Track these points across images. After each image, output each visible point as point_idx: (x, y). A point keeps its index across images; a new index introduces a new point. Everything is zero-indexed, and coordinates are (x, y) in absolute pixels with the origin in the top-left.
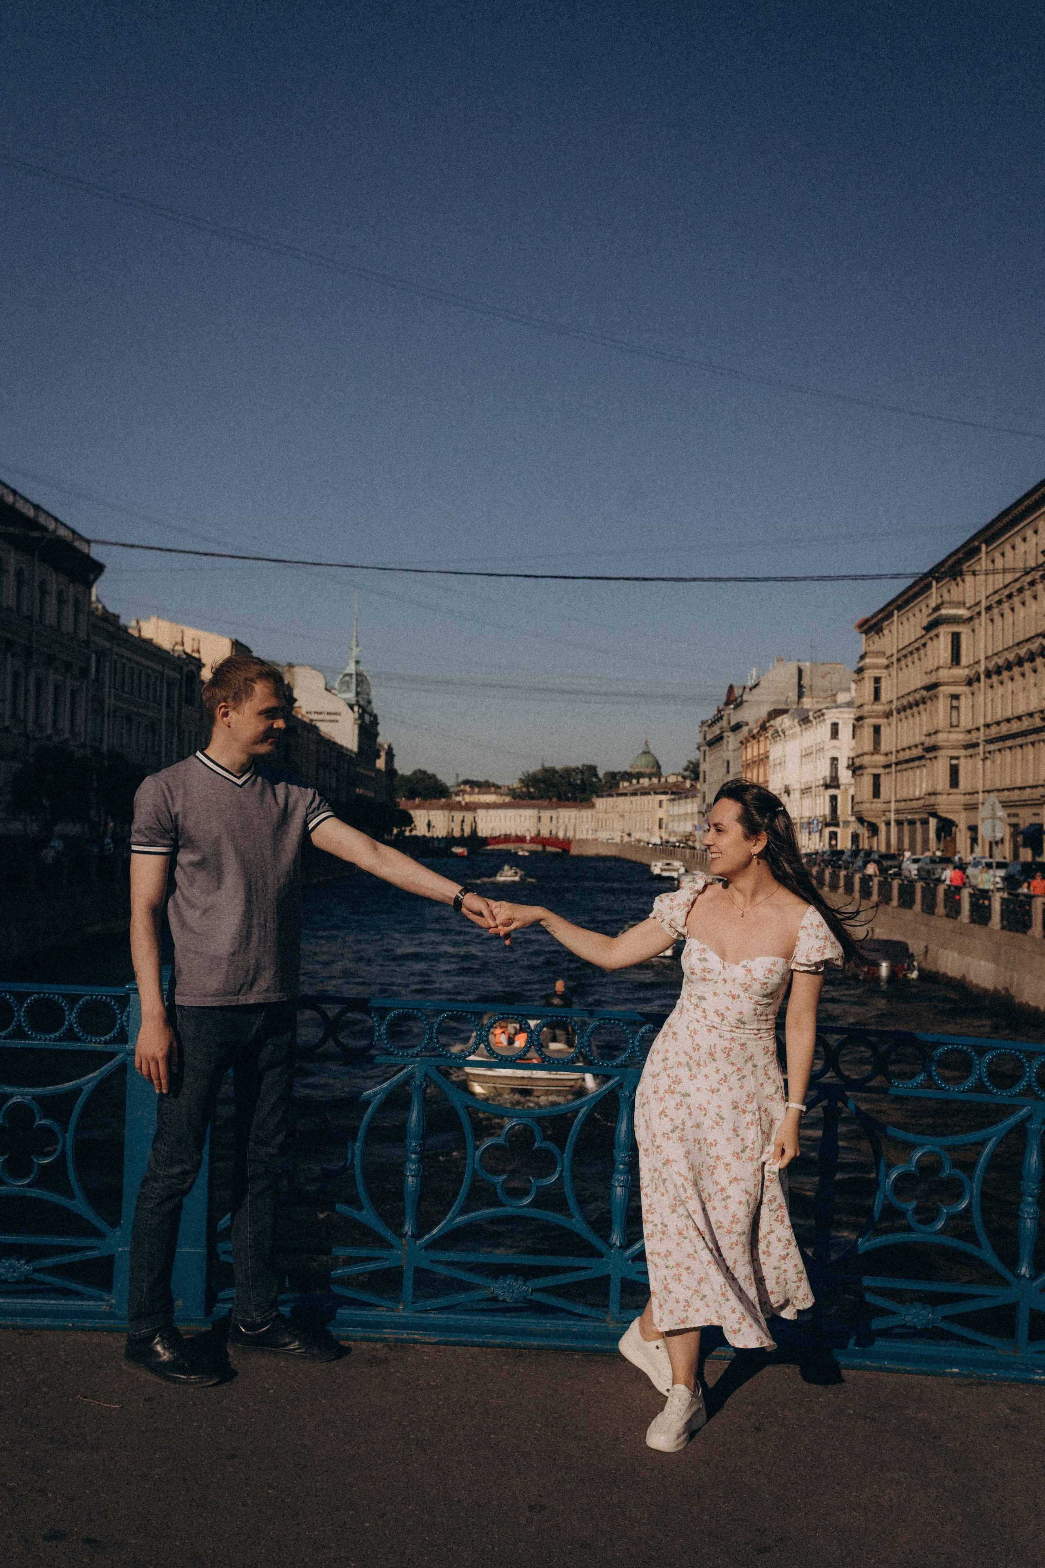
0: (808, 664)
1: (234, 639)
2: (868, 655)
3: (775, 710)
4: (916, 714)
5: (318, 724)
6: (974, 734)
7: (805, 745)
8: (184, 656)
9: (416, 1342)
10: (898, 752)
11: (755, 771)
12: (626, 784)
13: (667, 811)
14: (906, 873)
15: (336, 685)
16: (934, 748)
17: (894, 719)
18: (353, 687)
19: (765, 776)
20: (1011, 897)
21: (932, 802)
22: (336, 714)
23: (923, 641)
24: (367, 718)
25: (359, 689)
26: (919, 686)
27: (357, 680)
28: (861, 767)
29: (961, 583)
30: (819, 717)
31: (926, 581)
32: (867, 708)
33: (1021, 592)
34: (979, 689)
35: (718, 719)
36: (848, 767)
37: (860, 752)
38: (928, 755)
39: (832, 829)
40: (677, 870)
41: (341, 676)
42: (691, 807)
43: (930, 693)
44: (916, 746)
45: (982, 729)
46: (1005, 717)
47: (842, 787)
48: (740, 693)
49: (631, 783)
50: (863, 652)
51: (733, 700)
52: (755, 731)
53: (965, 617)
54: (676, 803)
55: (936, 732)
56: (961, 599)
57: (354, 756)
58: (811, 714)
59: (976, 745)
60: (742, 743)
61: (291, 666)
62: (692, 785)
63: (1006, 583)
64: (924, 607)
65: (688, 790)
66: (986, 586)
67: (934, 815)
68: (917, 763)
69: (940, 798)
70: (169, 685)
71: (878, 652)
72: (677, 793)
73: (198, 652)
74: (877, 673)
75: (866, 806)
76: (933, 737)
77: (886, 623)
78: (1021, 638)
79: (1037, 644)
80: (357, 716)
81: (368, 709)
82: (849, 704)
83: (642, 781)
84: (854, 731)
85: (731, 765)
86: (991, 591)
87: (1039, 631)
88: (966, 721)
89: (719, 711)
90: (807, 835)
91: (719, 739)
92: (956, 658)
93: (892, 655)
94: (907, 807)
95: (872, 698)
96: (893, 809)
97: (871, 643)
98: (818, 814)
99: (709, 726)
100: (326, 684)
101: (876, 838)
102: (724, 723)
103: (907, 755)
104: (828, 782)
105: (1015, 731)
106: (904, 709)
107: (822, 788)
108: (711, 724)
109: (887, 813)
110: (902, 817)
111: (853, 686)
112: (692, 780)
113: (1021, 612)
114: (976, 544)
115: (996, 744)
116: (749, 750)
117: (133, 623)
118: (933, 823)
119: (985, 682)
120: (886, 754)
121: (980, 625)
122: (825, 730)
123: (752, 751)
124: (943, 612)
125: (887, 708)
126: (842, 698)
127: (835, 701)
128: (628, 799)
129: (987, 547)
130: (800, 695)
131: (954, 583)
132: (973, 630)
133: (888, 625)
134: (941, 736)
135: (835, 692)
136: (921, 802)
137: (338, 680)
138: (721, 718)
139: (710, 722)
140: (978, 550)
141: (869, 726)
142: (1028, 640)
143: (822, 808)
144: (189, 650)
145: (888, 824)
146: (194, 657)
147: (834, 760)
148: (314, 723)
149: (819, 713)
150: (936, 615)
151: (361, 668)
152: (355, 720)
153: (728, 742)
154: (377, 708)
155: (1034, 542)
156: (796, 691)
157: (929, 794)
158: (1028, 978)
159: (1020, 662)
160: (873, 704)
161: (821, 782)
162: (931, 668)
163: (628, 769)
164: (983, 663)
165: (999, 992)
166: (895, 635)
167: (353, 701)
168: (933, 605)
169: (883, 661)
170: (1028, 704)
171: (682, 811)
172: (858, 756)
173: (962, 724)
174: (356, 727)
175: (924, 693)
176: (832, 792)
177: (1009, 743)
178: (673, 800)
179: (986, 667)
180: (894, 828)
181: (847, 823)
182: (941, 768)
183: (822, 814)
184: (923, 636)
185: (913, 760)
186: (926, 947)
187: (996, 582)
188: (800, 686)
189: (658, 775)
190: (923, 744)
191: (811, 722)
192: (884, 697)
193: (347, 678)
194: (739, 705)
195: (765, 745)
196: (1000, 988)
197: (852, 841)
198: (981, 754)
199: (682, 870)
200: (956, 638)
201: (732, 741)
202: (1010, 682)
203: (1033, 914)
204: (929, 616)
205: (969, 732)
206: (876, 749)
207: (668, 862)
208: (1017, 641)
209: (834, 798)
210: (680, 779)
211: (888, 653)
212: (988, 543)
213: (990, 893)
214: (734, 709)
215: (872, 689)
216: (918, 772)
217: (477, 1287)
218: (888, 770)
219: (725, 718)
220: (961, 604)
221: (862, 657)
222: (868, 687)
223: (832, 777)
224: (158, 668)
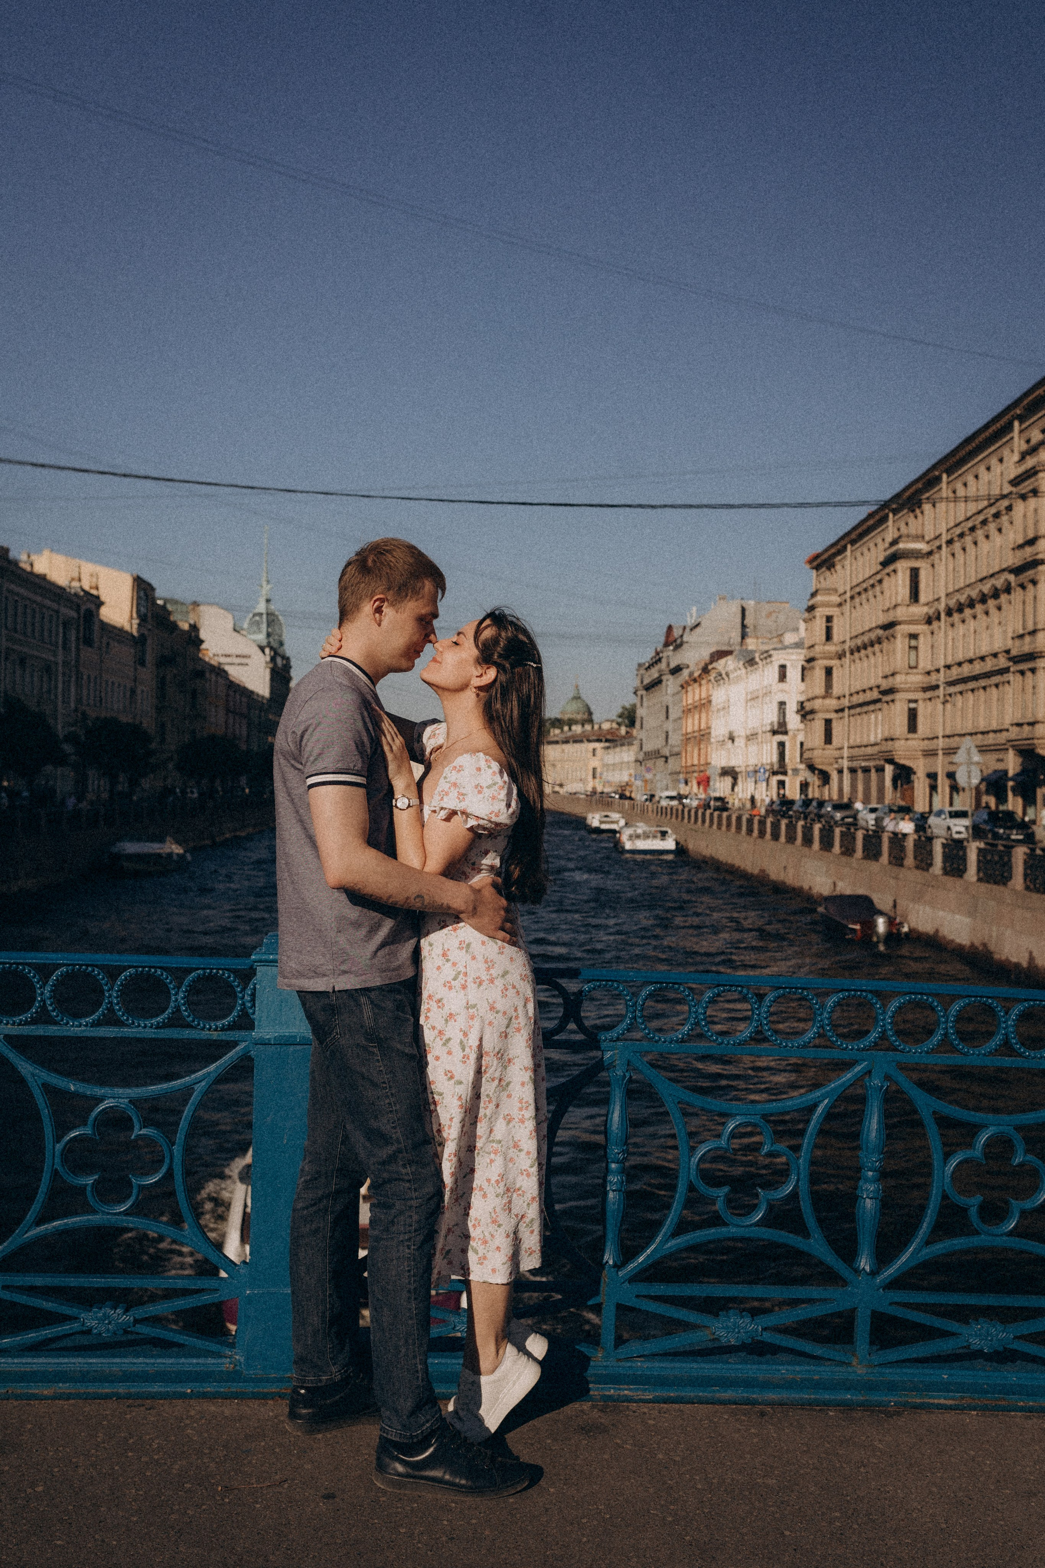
0: (752, 602)
1: (135, 575)
2: (819, 592)
3: (718, 652)
4: (871, 656)
5: (227, 668)
6: (934, 676)
7: (751, 689)
8: (82, 593)
9: (629, 1400)
10: (851, 695)
11: (697, 717)
12: (557, 731)
13: (602, 760)
14: (862, 823)
15: (246, 626)
16: (891, 691)
17: (847, 660)
18: (264, 626)
19: (708, 719)
20: (988, 847)
21: (889, 748)
22: (244, 657)
23: (878, 577)
24: (279, 661)
25: (270, 630)
26: (874, 625)
27: (268, 621)
28: (812, 712)
29: (919, 514)
30: (766, 658)
31: (881, 514)
32: (817, 648)
33: (985, 524)
34: (940, 627)
35: (657, 660)
36: (798, 712)
37: (810, 696)
38: (885, 698)
39: (781, 777)
40: (617, 822)
41: (251, 615)
42: (627, 755)
43: (887, 632)
44: (871, 689)
45: (942, 670)
46: (968, 658)
47: (790, 733)
48: (680, 633)
49: (562, 730)
50: (814, 590)
51: (673, 641)
52: (696, 674)
53: (924, 552)
54: (611, 751)
55: (893, 675)
56: (919, 532)
57: (265, 701)
58: (757, 655)
59: (937, 687)
60: (682, 687)
61: (196, 604)
62: (627, 733)
63: (969, 514)
64: (879, 540)
65: (624, 737)
66: (947, 519)
67: (891, 761)
68: (871, 707)
69: (898, 744)
70: (65, 625)
71: (828, 589)
72: (611, 740)
73: (97, 588)
74: (828, 611)
75: (816, 753)
76: (890, 679)
77: (839, 558)
78: (985, 574)
79: (1002, 580)
80: (268, 659)
81: (280, 651)
82: (798, 645)
83: (574, 728)
84: (803, 675)
85: (670, 711)
86: (952, 524)
87: (1004, 566)
88: (925, 663)
89: (657, 653)
90: (753, 784)
91: (657, 683)
92: (915, 595)
93: (845, 593)
94: (862, 753)
95: (824, 638)
96: (845, 755)
97: (822, 580)
98: (764, 761)
99: (646, 669)
100: (234, 625)
101: (827, 787)
102: (663, 665)
103: (861, 698)
104: (776, 728)
105: (977, 672)
106: (858, 650)
107: (769, 735)
108: (649, 667)
109: (840, 760)
110: (855, 764)
111: (802, 626)
112: (626, 726)
113: (984, 546)
114: (937, 473)
115: (958, 686)
116: (690, 694)
117: (24, 557)
118: (889, 770)
119: (946, 622)
120: (839, 698)
121: (941, 560)
122: (772, 672)
123: (694, 695)
124: (901, 546)
125: (839, 648)
126: (790, 638)
127: (781, 642)
128: (558, 747)
129: (948, 477)
130: (744, 636)
131: (911, 515)
132: (933, 566)
133: (840, 561)
134: (899, 678)
135: (780, 633)
136: (876, 748)
137: (248, 620)
138: (660, 660)
139: (647, 665)
140: (938, 479)
141: (820, 669)
142: (992, 575)
143: (770, 756)
144: (87, 588)
145: (840, 771)
146: (92, 595)
147: (782, 704)
148: (222, 666)
149: (765, 655)
150: (894, 549)
151: (272, 607)
152: (266, 663)
153: (667, 686)
154: (289, 649)
155: (999, 471)
156: (739, 630)
157: (886, 740)
158: (1008, 932)
159: (983, 599)
160: (824, 645)
161: (769, 728)
162: (887, 605)
163: (559, 716)
164: (943, 599)
165: (977, 948)
166: (848, 572)
167: (264, 643)
168: (889, 539)
169: (835, 599)
170: (991, 643)
171: (617, 759)
172: (809, 700)
173: (921, 665)
174: (268, 671)
175: (880, 632)
176: (780, 738)
177: (972, 685)
178: (608, 748)
179: (947, 605)
180: (846, 775)
181: (796, 771)
182: (898, 711)
183: (769, 761)
184: (877, 573)
185: (868, 703)
186: (895, 901)
187: (958, 514)
188: (744, 626)
189: (590, 721)
190: (878, 687)
191: (757, 663)
192: (836, 637)
193: (257, 618)
194: (678, 645)
195: (708, 690)
196: (977, 943)
197: (801, 790)
198: (942, 696)
199: (622, 822)
200: (915, 573)
201: (671, 684)
202: (972, 620)
203: (1014, 865)
204: (885, 550)
205: (928, 673)
206: (828, 693)
207: (606, 814)
208: (980, 576)
209: (782, 745)
210: (615, 725)
211: (841, 591)
212: (949, 472)
213: (965, 843)
214: (674, 650)
215: (824, 628)
216: (873, 716)
217: (694, 1327)
218: (840, 714)
219: (664, 661)
220: (921, 537)
221: (813, 595)
222: (819, 625)
223: (779, 723)
224: (55, 606)
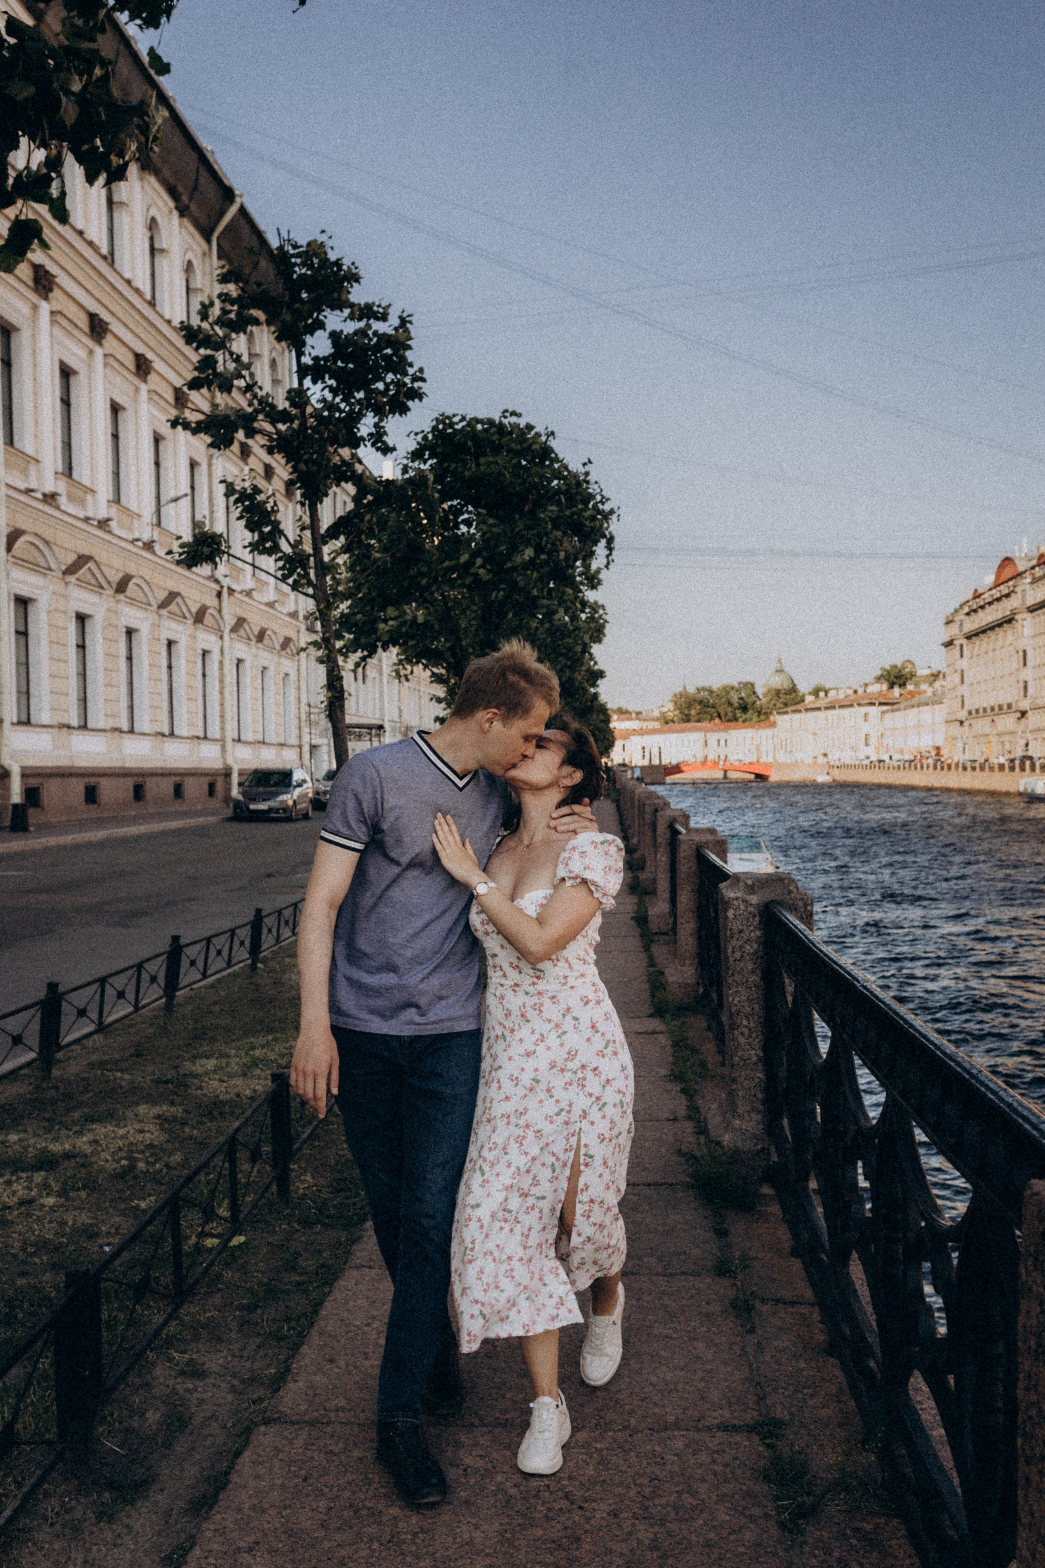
12: (811, 699)
72: (889, 703)
85: (1034, 655)
91: (999, 625)
201: (1032, 624)
214: (1032, 583)
